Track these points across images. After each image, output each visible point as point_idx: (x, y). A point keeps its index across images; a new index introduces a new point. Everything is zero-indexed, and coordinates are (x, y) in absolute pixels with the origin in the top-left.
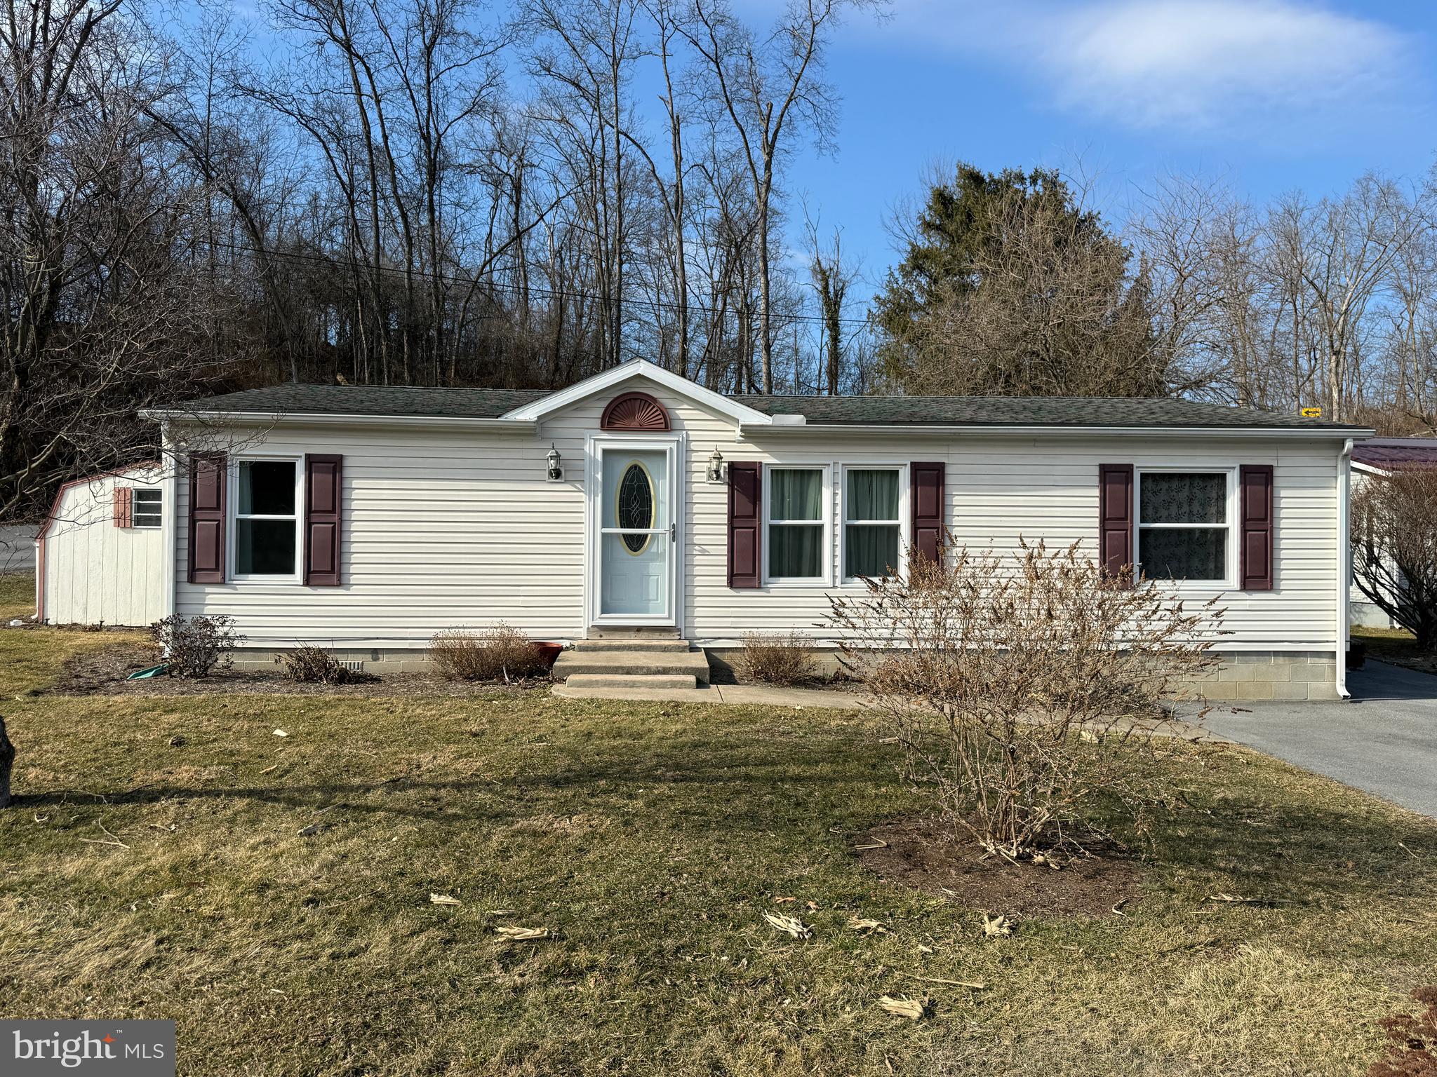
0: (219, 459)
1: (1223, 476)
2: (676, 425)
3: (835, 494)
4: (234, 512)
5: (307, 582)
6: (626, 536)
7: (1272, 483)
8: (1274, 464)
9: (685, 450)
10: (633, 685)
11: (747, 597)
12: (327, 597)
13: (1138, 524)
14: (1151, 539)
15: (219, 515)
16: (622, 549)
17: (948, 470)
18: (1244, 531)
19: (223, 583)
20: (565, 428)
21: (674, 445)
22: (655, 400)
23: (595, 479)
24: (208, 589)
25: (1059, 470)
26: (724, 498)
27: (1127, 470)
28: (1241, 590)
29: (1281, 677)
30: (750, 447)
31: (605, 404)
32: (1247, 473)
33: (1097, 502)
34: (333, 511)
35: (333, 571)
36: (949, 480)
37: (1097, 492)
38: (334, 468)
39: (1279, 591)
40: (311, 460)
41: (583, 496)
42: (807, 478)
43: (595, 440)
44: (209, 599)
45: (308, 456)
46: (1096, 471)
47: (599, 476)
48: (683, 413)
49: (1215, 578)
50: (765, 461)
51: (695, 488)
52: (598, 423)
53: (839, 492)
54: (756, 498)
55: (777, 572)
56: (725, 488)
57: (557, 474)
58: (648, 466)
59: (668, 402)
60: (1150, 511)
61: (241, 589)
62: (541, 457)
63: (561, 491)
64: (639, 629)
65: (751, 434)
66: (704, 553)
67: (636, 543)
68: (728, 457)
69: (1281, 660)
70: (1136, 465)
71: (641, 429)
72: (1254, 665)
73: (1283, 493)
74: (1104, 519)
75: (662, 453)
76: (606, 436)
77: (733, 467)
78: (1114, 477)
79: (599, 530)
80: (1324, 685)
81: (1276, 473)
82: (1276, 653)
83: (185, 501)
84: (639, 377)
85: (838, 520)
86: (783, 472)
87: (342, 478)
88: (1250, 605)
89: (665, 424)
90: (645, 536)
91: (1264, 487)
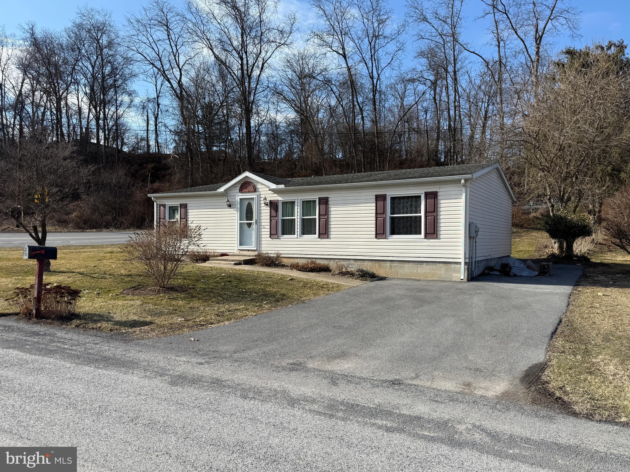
0: (164, 206)
1: (420, 196)
2: (257, 190)
4: (167, 219)
6: (247, 223)
7: (437, 198)
8: (438, 191)
9: (259, 197)
11: (275, 241)
13: (389, 215)
14: (396, 221)
17: (330, 199)
18: (426, 217)
20: (231, 193)
21: (256, 196)
22: (251, 182)
25: (363, 197)
26: (269, 211)
27: (383, 197)
28: (425, 238)
29: (441, 272)
30: (276, 195)
31: (240, 185)
32: (428, 195)
33: (374, 208)
36: (330, 203)
37: (374, 204)
38: (185, 207)
39: (440, 239)
41: (236, 212)
43: (238, 196)
45: (180, 204)
46: (374, 197)
47: (239, 206)
48: (259, 186)
50: (279, 199)
51: (262, 208)
52: (238, 191)
53: (299, 208)
54: (277, 211)
55: (283, 234)
56: (269, 208)
57: (230, 206)
58: (251, 202)
59: (255, 184)
62: (225, 201)
63: (231, 211)
64: (248, 250)
65: (275, 191)
66: (264, 228)
67: (249, 225)
68: (269, 199)
69: (441, 265)
70: (387, 194)
71: (249, 192)
72: (430, 267)
73: (442, 202)
74: (377, 213)
75: (253, 198)
76: (241, 194)
77: (271, 202)
78: (380, 199)
79: (239, 222)
80: (458, 275)
81: (439, 194)
82: (440, 262)
83: (158, 217)
84: (246, 177)
85: (299, 217)
87: (187, 210)
88: (428, 244)
89: (255, 190)
90: (251, 223)
91: (433, 200)
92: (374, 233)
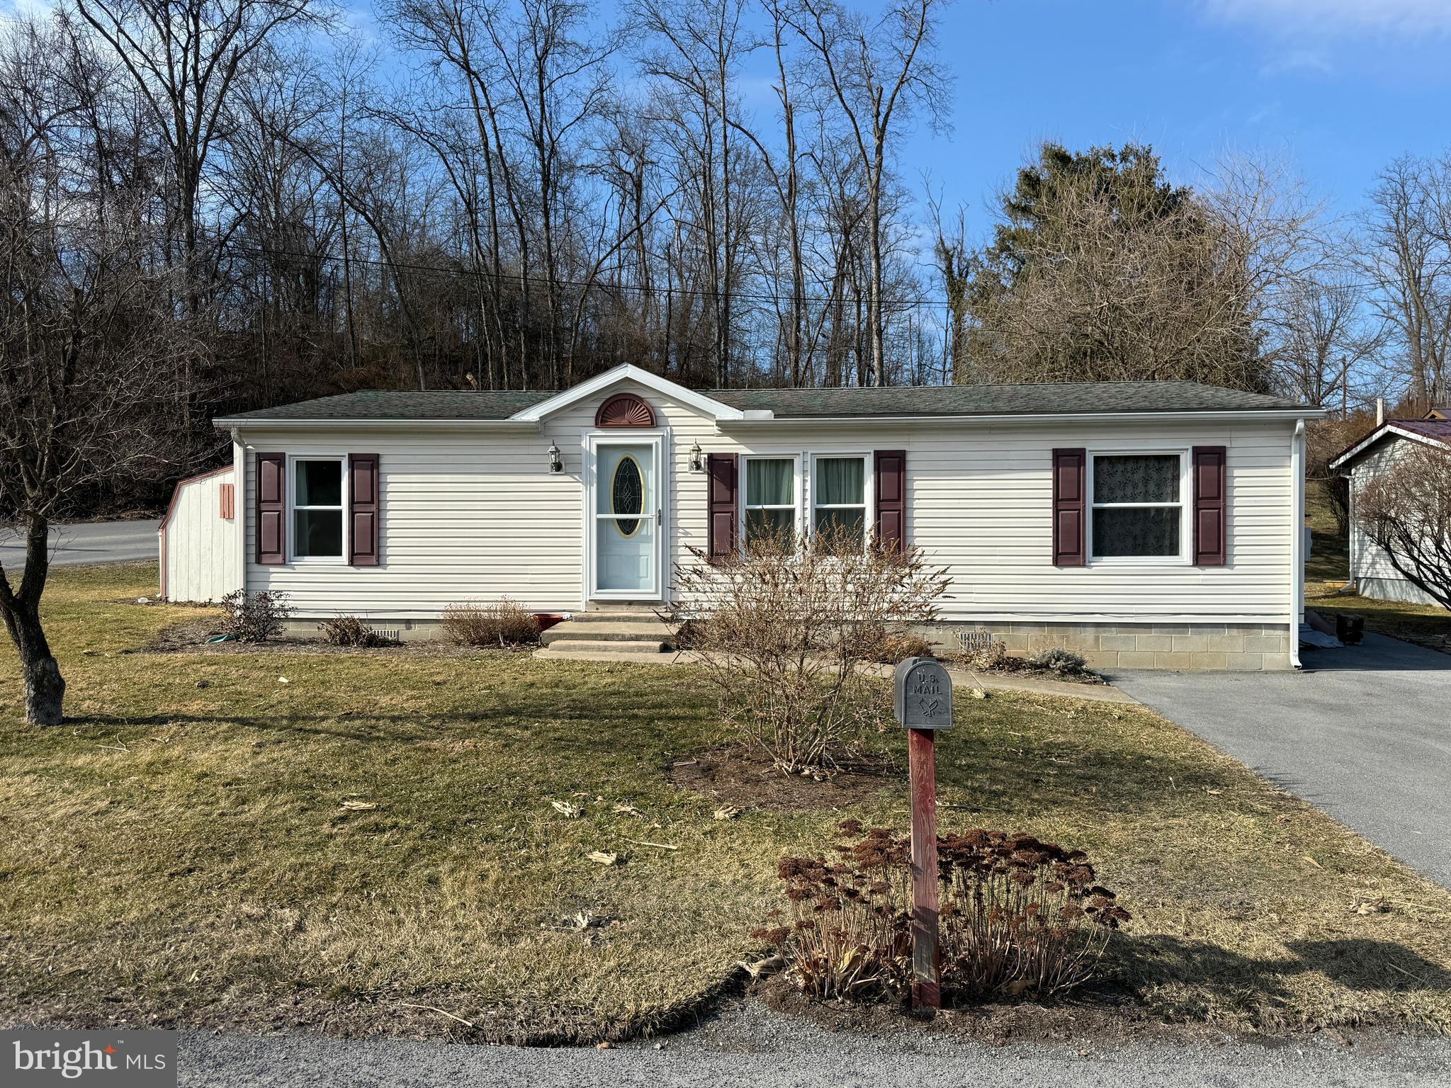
0: (279, 459)
1: (1177, 457)
2: (661, 422)
3: (804, 481)
4: (291, 504)
5: (352, 563)
6: (619, 521)
7: (1225, 463)
8: (1227, 445)
9: (669, 443)
10: (605, 649)
12: (368, 575)
13: (1090, 504)
14: (1106, 518)
15: (280, 507)
16: (616, 531)
17: (909, 457)
18: (1197, 509)
19: (284, 564)
20: (565, 427)
21: (659, 440)
22: (641, 400)
23: (591, 471)
24: (272, 569)
25: (1012, 455)
26: (705, 486)
27: (1079, 455)
28: (1193, 566)
29: (1235, 648)
30: (728, 439)
31: (598, 405)
32: (1200, 455)
33: (1050, 484)
34: (372, 502)
35: (372, 553)
36: (910, 466)
37: (1050, 475)
38: (372, 465)
39: (1232, 566)
40: (353, 459)
41: (581, 486)
42: (781, 466)
43: (590, 436)
44: (273, 577)
45: (351, 456)
46: (1050, 455)
47: (594, 468)
48: (667, 410)
49: (1171, 554)
50: (741, 452)
51: (679, 477)
52: (592, 422)
53: (809, 478)
54: (732, 485)
56: (705, 477)
57: (558, 467)
58: (637, 459)
59: (655, 403)
60: (1105, 491)
61: (298, 569)
62: (544, 452)
63: (563, 482)
64: (630, 603)
65: (727, 428)
66: (687, 535)
67: (628, 527)
68: (707, 449)
69: (1235, 632)
70: (1088, 448)
71: (631, 426)
72: (1207, 637)
73: (1236, 473)
74: (1056, 500)
75: (649, 447)
76: (599, 432)
77: (712, 458)
78: (1066, 460)
79: (595, 516)
80: (1279, 656)
81: (1229, 453)
82: (1230, 626)
83: (253, 495)
84: (627, 380)
85: (808, 504)
86: (759, 461)
87: (378, 474)
88: (1203, 580)
89: (652, 421)
90: (636, 521)
91: (1216, 467)
92: (1050, 551)
